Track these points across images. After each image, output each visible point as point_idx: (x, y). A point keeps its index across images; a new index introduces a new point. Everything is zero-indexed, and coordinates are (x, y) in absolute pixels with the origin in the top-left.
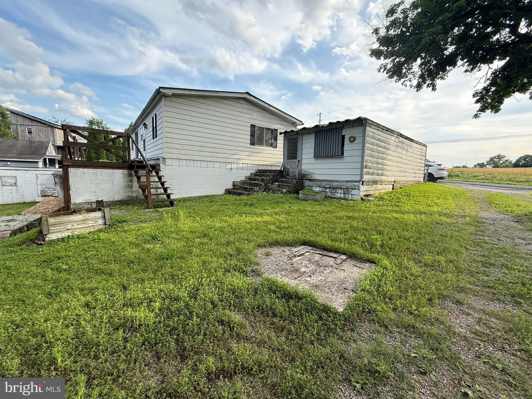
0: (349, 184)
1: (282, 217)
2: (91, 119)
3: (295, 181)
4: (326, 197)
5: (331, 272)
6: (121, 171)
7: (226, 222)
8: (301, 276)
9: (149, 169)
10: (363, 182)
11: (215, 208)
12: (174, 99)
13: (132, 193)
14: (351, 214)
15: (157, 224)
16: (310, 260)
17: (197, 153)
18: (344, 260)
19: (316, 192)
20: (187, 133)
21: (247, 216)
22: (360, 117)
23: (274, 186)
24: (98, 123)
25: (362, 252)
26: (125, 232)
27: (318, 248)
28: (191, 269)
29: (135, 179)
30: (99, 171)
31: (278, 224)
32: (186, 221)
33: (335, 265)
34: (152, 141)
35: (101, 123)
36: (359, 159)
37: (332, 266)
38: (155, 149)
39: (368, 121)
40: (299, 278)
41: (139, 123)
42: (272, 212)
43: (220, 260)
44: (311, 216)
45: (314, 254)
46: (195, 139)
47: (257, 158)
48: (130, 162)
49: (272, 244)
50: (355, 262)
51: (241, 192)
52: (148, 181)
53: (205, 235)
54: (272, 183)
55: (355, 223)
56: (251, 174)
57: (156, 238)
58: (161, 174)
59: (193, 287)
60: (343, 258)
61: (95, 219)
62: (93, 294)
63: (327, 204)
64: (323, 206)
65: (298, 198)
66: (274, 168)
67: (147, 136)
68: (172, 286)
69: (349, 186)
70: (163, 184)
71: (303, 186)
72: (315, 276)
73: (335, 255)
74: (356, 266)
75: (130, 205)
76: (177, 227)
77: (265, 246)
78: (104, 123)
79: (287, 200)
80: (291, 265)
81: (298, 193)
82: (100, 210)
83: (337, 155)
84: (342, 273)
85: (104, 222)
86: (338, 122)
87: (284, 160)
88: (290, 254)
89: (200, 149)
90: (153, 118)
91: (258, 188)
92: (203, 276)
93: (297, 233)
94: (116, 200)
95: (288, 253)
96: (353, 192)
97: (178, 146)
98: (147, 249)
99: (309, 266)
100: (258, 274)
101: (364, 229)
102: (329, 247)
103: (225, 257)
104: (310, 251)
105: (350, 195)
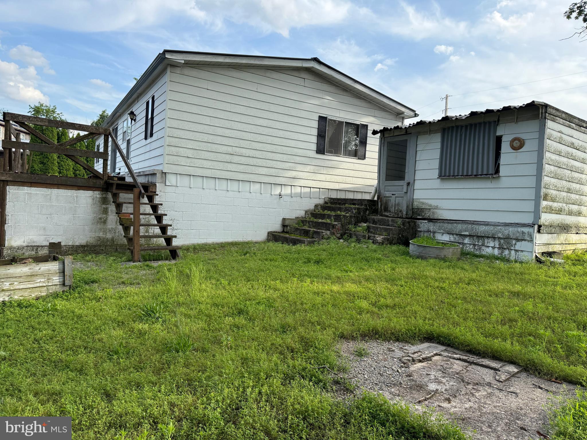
0: (511, 229)
1: (381, 287)
2: (38, 105)
3: (400, 221)
4: (464, 254)
5: (490, 395)
6: (89, 193)
7: (275, 289)
8: (430, 398)
9: (141, 191)
10: (540, 227)
11: (251, 264)
12: (187, 71)
13: (105, 232)
14: (518, 288)
15: (151, 288)
16: (445, 370)
17: (221, 166)
18: (514, 375)
19: (443, 243)
20: (206, 129)
21: (314, 281)
22: (533, 102)
23: (359, 229)
24: (48, 111)
25: (549, 360)
26: (98, 300)
27: (457, 348)
28: (223, 371)
29: (112, 208)
30: (55, 192)
31: (373, 299)
32: (203, 286)
33: (496, 383)
34: (144, 142)
35: (54, 112)
36: (532, 182)
37: (489, 384)
38: (147, 156)
39: (549, 110)
40: (427, 402)
41: (121, 111)
42: (359, 276)
43: (275, 358)
44: (438, 287)
45: (451, 360)
46: (219, 140)
47: (328, 178)
48: (106, 178)
49: (365, 336)
50: (536, 379)
51: (297, 238)
52: (137, 213)
53: (240, 312)
54: (356, 224)
55: (529, 306)
56: (316, 206)
57: (153, 312)
58: (157, 200)
59: (229, 402)
60: (511, 370)
61: (48, 275)
62: (55, 401)
63: (466, 267)
64: (459, 271)
65: (407, 254)
66: (358, 197)
67: (133, 135)
68: (190, 399)
69: (511, 234)
70: (159, 218)
71: (416, 231)
72: (457, 401)
73: (494, 364)
74: (541, 388)
75: (100, 253)
76: (189, 295)
77: (353, 338)
78: (58, 111)
79: (385, 255)
80: (407, 376)
81: (407, 244)
82: (55, 259)
83: (485, 173)
84: (512, 398)
85: (61, 280)
86: (488, 111)
87: (379, 182)
88: (403, 357)
89: (228, 158)
90: (148, 103)
91: (328, 233)
92: (246, 384)
93: (413, 318)
94: (77, 244)
95: (398, 353)
96: (519, 246)
97: (190, 153)
98: (139, 330)
99: (444, 380)
100: (347, 389)
101: (549, 318)
102: (480, 347)
103: (281, 353)
104: (442, 353)
105: (513, 252)
